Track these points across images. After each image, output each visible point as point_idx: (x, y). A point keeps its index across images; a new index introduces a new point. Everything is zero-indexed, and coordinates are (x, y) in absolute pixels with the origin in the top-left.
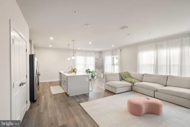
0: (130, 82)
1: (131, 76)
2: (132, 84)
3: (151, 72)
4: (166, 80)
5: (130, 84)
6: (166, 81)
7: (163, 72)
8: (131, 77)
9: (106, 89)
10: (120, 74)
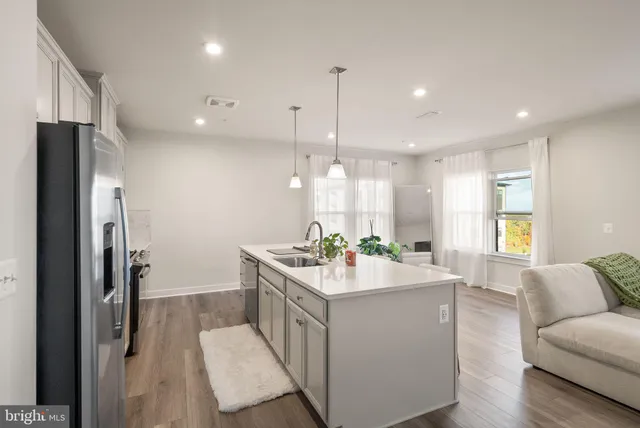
9: (534, 367)
10: (600, 269)
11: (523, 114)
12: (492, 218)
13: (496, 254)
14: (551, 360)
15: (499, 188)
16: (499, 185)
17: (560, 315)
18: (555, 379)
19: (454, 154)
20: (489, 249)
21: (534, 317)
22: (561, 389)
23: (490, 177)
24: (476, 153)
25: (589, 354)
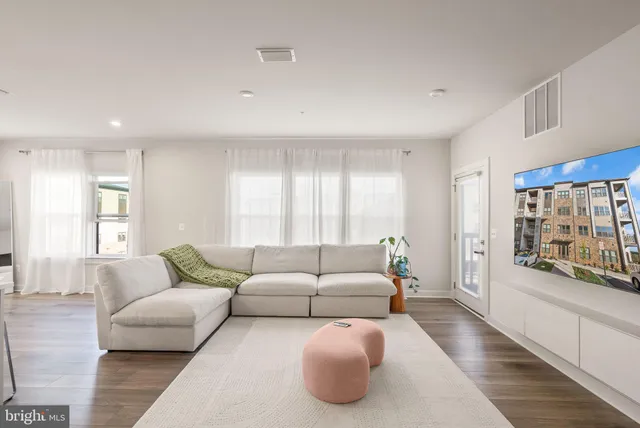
0: (225, 285)
1: (207, 260)
2: (234, 290)
3: (274, 240)
4: (317, 258)
5: (227, 292)
6: (318, 260)
7: (304, 238)
8: (207, 265)
9: (109, 351)
10: (168, 258)
11: (116, 124)
12: (92, 221)
13: (97, 256)
14: (122, 339)
15: (100, 190)
16: (100, 187)
17: (130, 299)
18: (123, 354)
19: (46, 148)
20: (91, 252)
21: (107, 306)
22: (128, 360)
23: (90, 178)
24: (74, 151)
25: (147, 323)
